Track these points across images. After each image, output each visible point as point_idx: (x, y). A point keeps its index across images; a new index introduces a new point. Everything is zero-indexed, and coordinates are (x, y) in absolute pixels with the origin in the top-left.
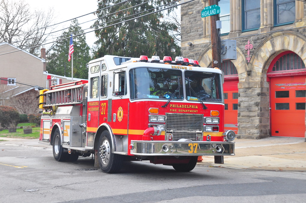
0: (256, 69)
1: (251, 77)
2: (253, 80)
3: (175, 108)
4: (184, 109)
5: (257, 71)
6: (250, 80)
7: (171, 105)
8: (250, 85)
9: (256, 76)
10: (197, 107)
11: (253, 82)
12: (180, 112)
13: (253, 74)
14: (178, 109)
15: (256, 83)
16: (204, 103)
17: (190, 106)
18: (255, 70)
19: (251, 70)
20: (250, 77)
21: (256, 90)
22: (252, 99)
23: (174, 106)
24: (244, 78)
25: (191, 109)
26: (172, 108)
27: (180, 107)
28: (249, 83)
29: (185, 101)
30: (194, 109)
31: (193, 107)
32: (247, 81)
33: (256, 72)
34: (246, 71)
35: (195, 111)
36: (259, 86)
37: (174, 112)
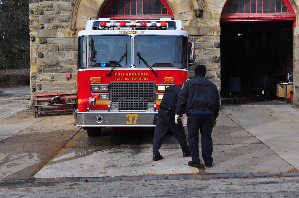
0: (211, 7)
1: (202, 20)
2: (205, 24)
3: (120, 77)
4: (132, 76)
5: (213, 11)
6: (199, 24)
7: (116, 74)
8: (201, 31)
9: (212, 18)
10: (147, 74)
11: (206, 27)
12: (127, 80)
13: (205, 15)
14: (124, 77)
15: (212, 29)
16: (154, 69)
17: (139, 74)
18: (209, 9)
19: (203, 9)
20: (199, 20)
21: (213, 39)
22: (206, 51)
23: (119, 74)
24: (187, 20)
25: (140, 76)
26: (117, 76)
27: (127, 74)
28: (199, 29)
29: (133, 68)
30: (144, 76)
31: (142, 74)
32: (194, 25)
33: (210, 13)
34: (191, 9)
35: (145, 79)
36: (217, 32)
37: (121, 80)
